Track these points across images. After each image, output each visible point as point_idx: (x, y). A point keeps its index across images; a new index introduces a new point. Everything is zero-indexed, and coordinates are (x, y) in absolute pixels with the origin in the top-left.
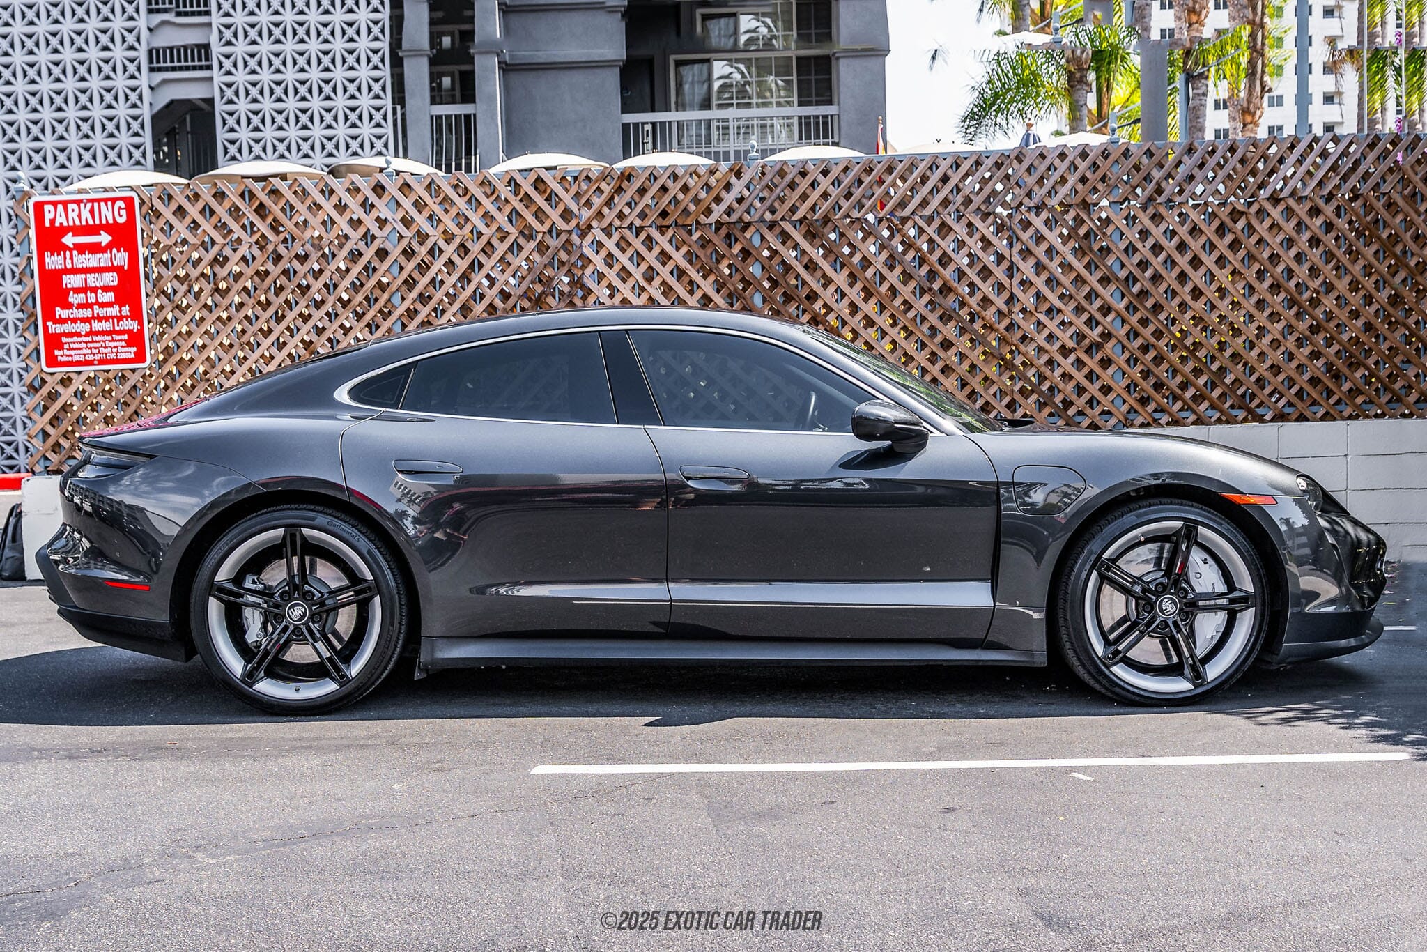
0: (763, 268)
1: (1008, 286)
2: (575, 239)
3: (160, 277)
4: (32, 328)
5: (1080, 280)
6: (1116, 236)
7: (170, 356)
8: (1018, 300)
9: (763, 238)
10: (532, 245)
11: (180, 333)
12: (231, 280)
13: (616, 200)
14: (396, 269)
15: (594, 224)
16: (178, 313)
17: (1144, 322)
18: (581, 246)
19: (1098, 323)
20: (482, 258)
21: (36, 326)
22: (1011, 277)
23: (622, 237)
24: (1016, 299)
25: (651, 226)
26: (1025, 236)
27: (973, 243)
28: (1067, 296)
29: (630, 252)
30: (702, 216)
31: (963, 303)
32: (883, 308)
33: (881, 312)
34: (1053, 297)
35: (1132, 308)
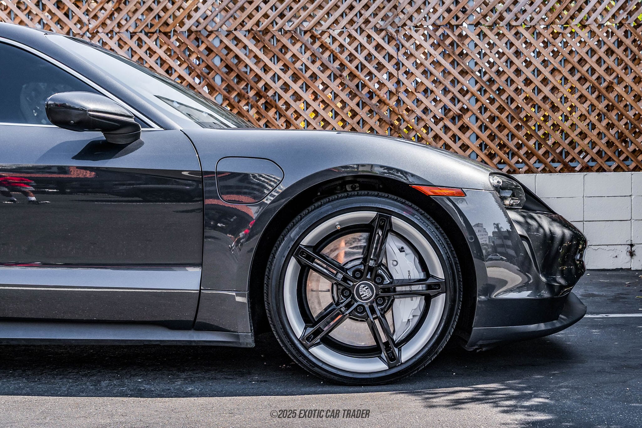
0: (222, 60)
1: (396, 75)
5: (446, 72)
8: (403, 84)
9: (221, 41)
13: (116, 15)
15: (100, 30)
17: (492, 101)
19: (459, 101)
22: (398, 69)
23: (120, 39)
24: (401, 84)
25: (141, 32)
26: (407, 44)
27: (371, 48)
28: (437, 82)
29: (126, 48)
30: (178, 27)
31: (364, 85)
32: (307, 87)
33: (306, 90)
34: (428, 83)
35: (483, 91)
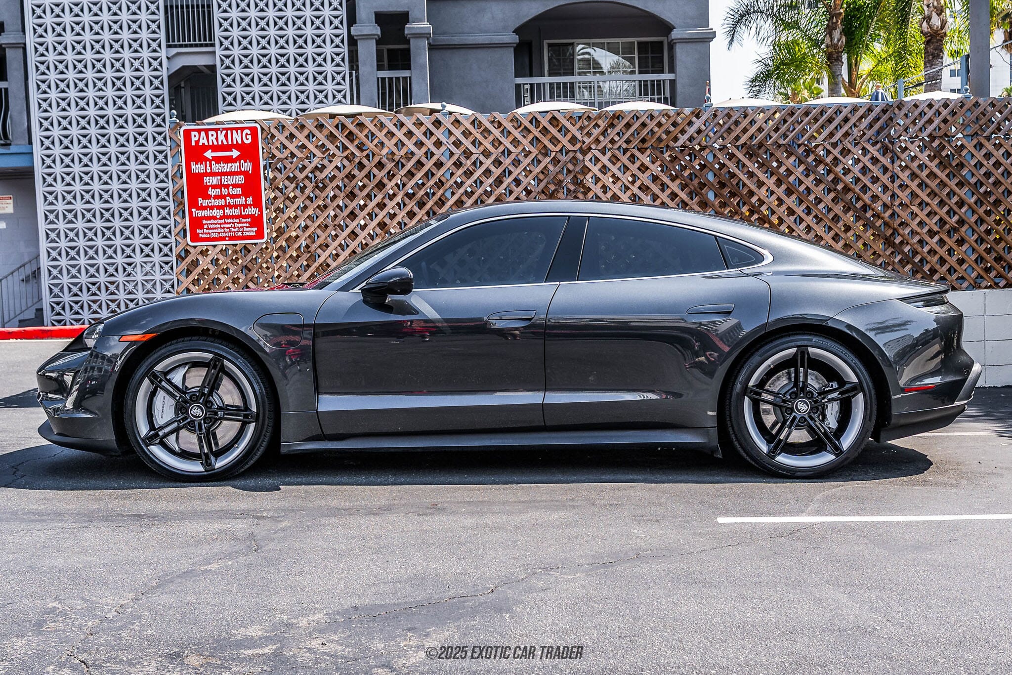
0: (715, 175)
1: (890, 188)
2: (579, 156)
3: (275, 178)
4: (181, 213)
5: (943, 184)
6: (968, 157)
7: (282, 234)
8: (898, 197)
9: (715, 156)
10: (548, 159)
11: (289, 218)
12: (327, 180)
13: (609, 131)
14: (448, 175)
15: (593, 146)
16: (288, 203)
17: (988, 213)
18: (583, 160)
19: (955, 213)
20: (511, 168)
21: (184, 212)
22: (893, 182)
23: (613, 155)
24: (896, 197)
25: (634, 148)
26: (903, 156)
27: (866, 160)
28: (933, 194)
29: (619, 164)
30: (671, 142)
31: (858, 199)
32: (801, 202)
33: (800, 205)
34: (923, 195)
35: (980, 203)
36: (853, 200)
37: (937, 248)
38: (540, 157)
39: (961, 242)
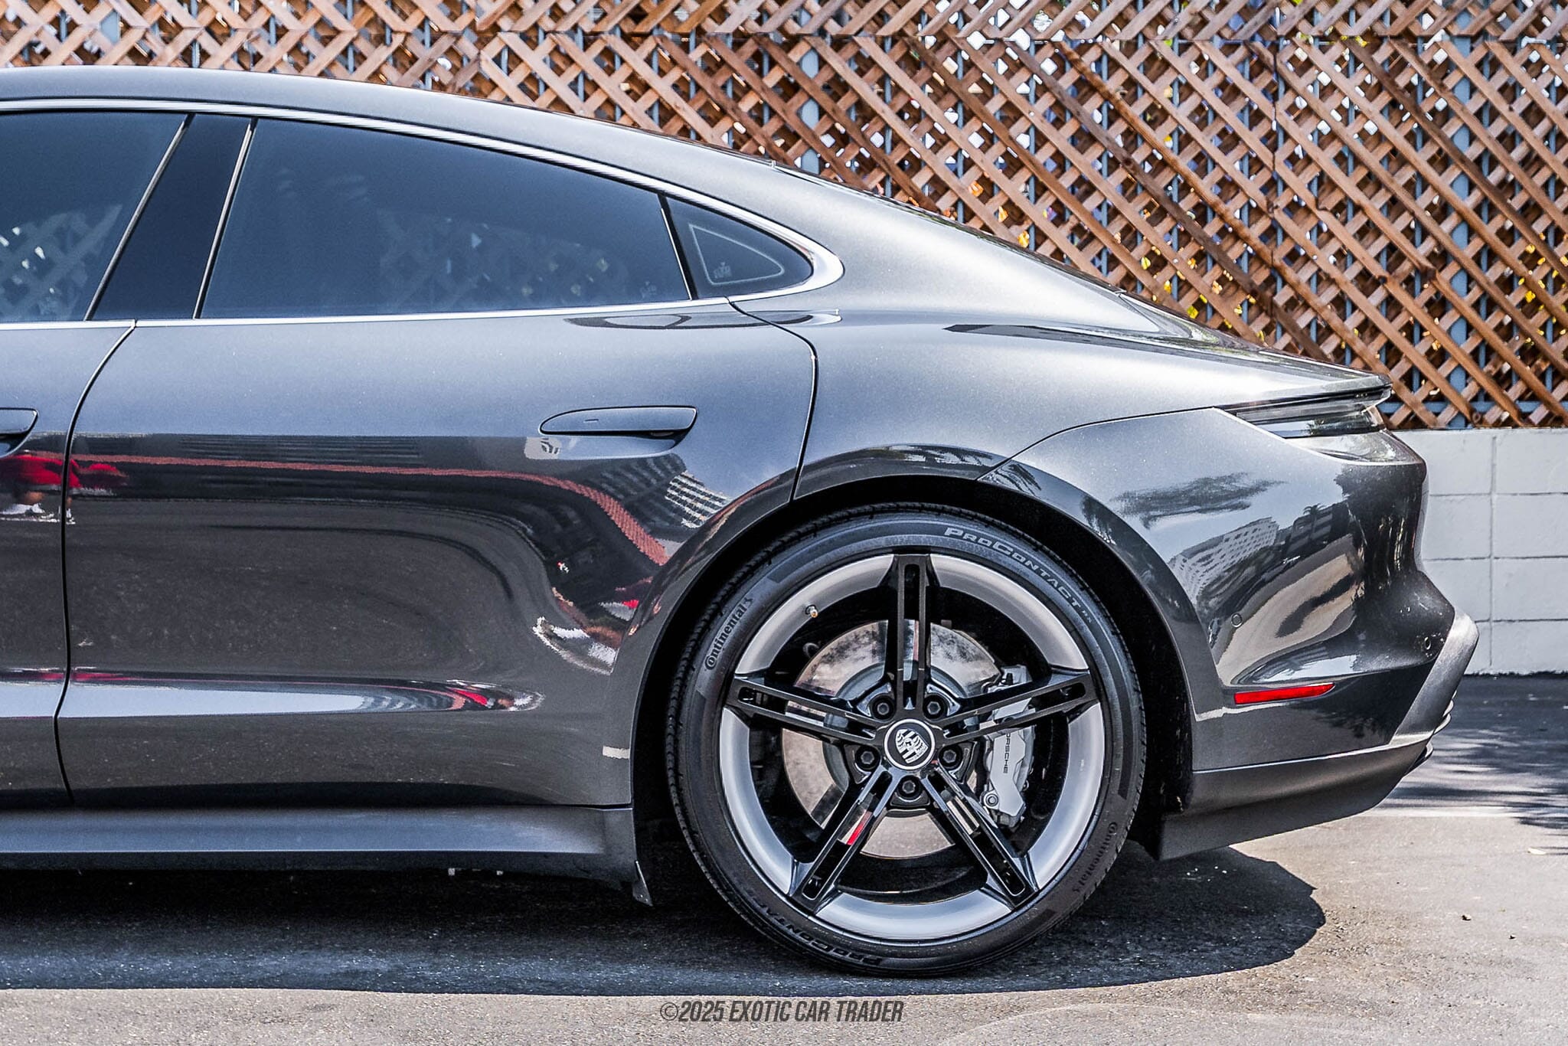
0: (822, 112)
1: (1268, 162)
2: (467, 46)
5: (1396, 158)
6: (1463, 91)
8: (1285, 186)
9: (822, 63)
10: (384, 53)
15: (505, 23)
17: (1508, 236)
18: (478, 60)
19: (1425, 233)
22: (1274, 148)
23: (557, 49)
24: (1280, 186)
25: (612, 32)
26: (1299, 83)
27: (1206, 89)
28: (1371, 182)
29: (571, 73)
30: (710, 21)
31: (1185, 188)
32: (1041, 189)
33: (1037, 197)
34: (1348, 184)
35: (1487, 209)
36: (1173, 190)
37: (1379, 320)
38: (363, 46)
39: (1439, 306)
